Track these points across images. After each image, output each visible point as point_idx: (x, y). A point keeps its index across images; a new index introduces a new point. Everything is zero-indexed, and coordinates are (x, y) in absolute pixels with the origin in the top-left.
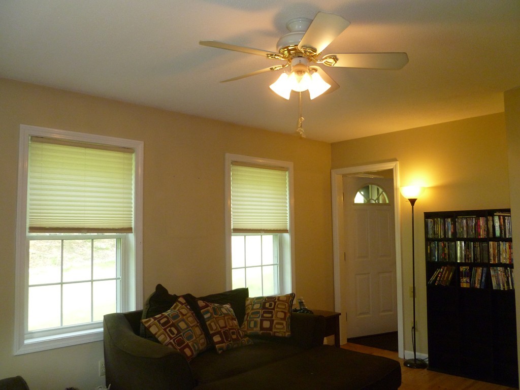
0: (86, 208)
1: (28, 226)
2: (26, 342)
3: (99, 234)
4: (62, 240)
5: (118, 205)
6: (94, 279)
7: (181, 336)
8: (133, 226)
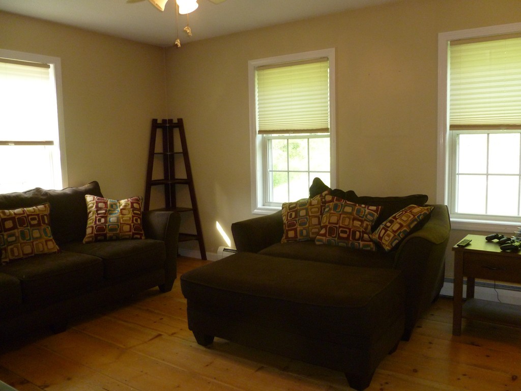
0: (293, 114)
1: (258, 129)
2: (255, 211)
3: (312, 134)
4: (288, 140)
5: (317, 109)
6: (310, 170)
7: (296, 221)
8: (329, 127)
